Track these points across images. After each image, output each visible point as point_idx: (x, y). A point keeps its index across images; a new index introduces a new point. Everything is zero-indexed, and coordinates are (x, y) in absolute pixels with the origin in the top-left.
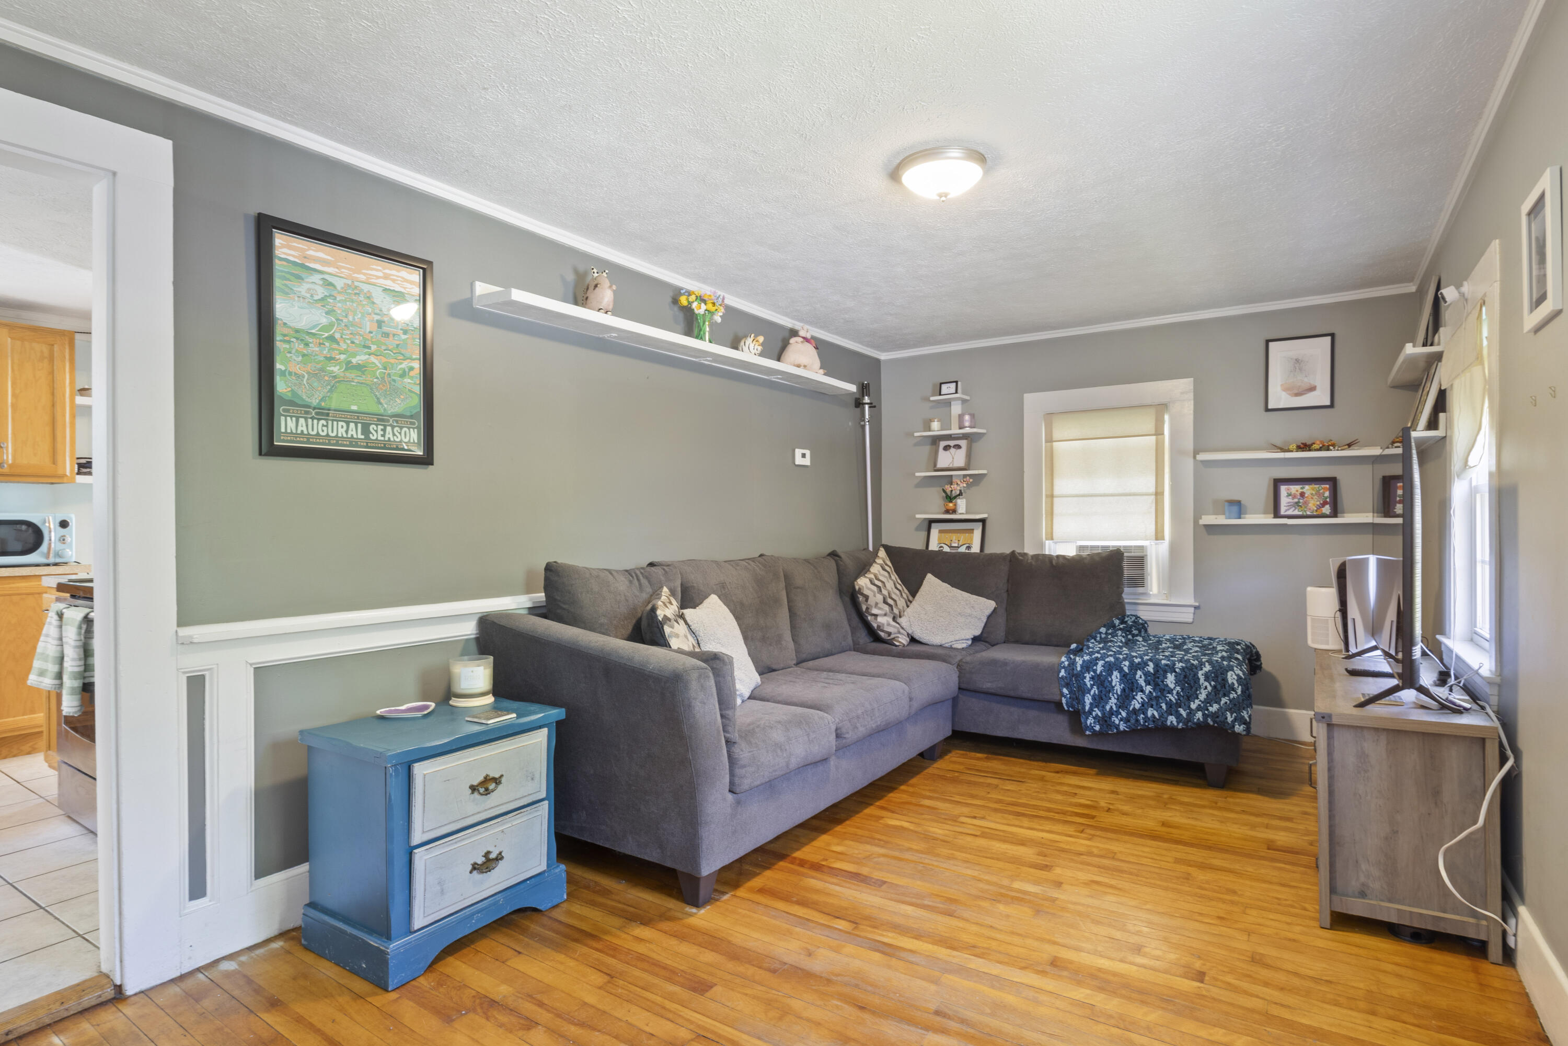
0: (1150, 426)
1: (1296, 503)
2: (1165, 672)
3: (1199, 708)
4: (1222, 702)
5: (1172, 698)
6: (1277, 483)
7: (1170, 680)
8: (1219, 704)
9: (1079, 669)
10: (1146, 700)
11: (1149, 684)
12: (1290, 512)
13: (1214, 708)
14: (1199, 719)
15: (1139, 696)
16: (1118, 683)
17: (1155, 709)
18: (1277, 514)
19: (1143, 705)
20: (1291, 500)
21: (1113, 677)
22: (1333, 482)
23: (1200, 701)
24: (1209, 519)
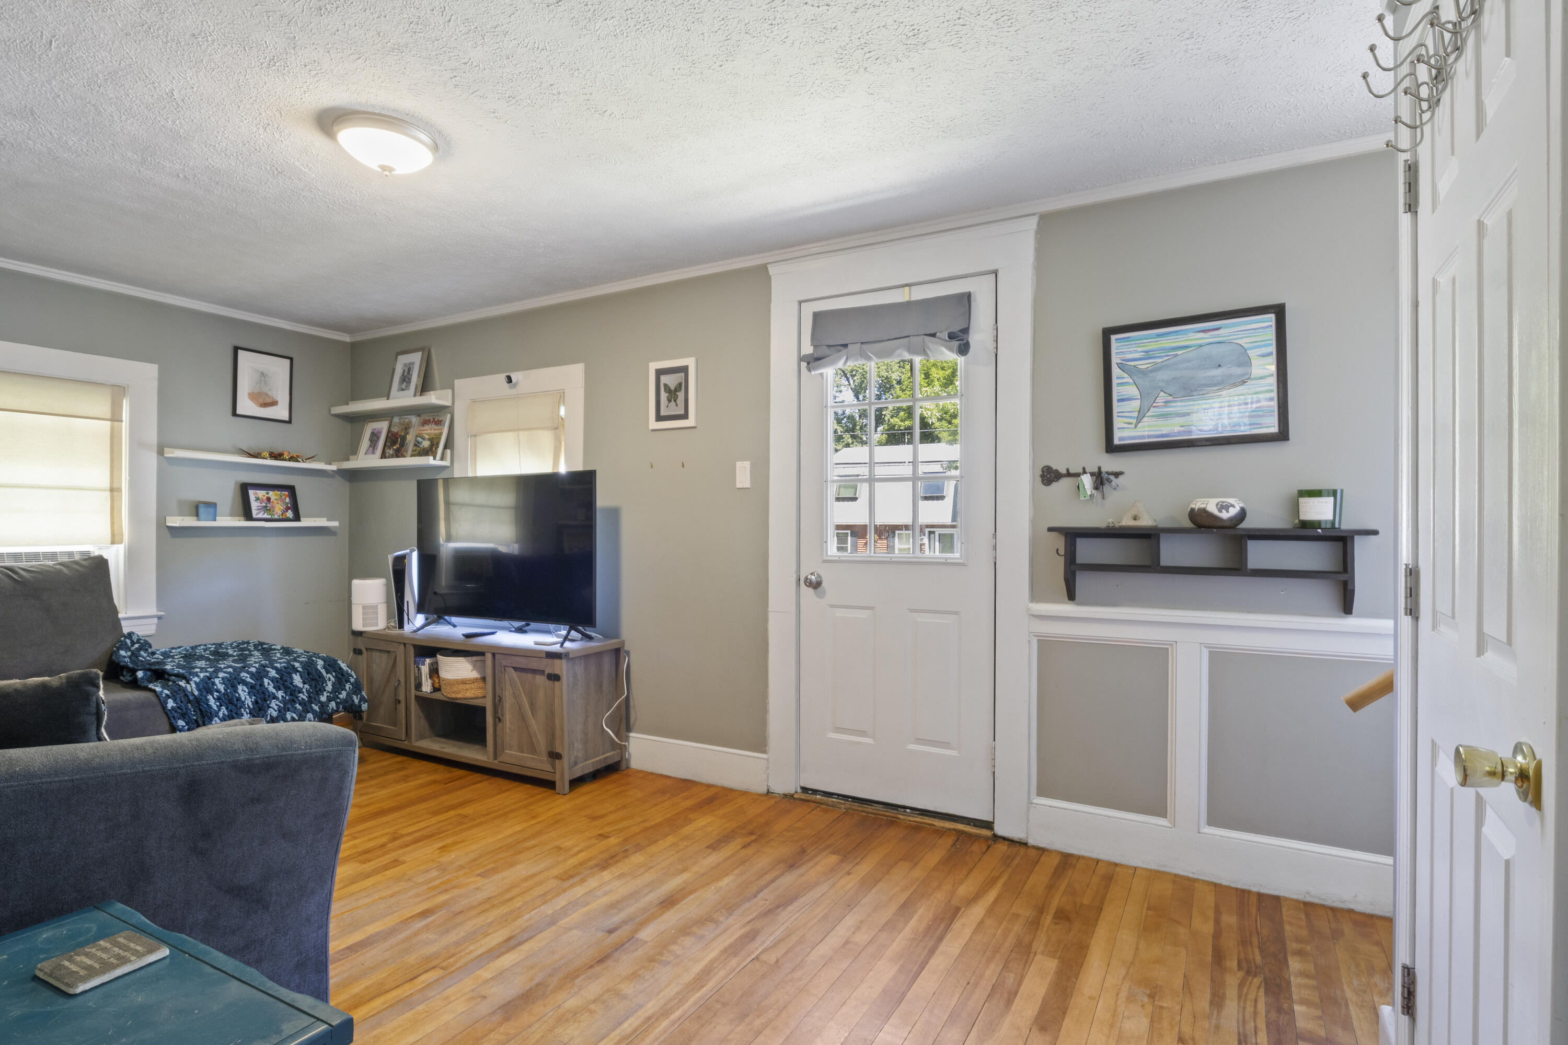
0: (104, 409)
1: (265, 507)
2: (290, 674)
3: (329, 699)
4: (347, 688)
5: (303, 696)
6: (245, 488)
7: (297, 680)
8: (346, 690)
9: (196, 693)
10: (282, 705)
11: (280, 690)
12: (261, 516)
13: (343, 695)
14: (333, 708)
15: (273, 704)
16: (248, 697)
17: (292, 712)
18: (248, 515)
19: (280, 711)
20: (259, 504)
21: (240, 691)
22: (291, 490)
23: (328, 692)
24: (175, 521)
